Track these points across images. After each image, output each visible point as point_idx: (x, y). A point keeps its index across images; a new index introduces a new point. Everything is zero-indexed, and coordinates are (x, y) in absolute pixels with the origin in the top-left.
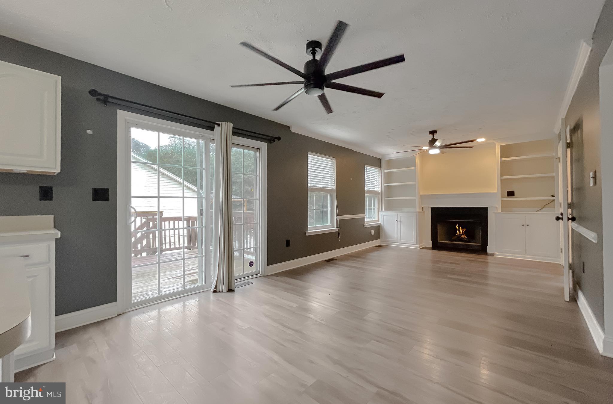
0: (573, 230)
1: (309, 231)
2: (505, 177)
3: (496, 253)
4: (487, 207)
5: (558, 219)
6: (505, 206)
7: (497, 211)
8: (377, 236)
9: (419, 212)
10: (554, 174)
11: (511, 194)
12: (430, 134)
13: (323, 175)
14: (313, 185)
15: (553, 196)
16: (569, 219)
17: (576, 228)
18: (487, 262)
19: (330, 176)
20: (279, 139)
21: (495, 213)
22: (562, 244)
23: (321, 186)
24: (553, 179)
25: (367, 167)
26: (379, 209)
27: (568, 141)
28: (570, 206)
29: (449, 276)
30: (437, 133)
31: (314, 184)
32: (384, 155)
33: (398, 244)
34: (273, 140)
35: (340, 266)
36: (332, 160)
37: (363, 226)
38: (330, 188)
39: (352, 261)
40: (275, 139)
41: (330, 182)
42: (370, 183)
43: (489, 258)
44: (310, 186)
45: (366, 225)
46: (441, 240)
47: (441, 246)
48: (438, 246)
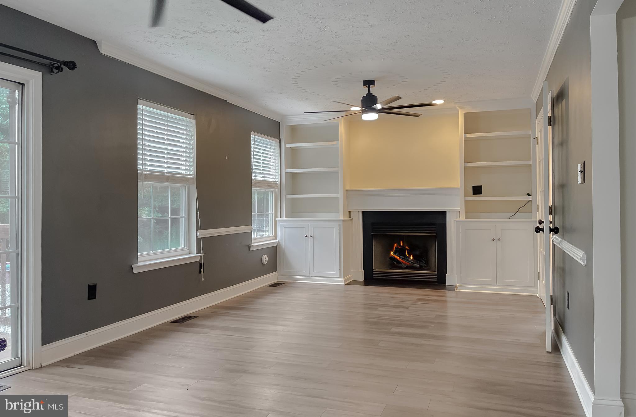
0: (554, 245)
1: (139, 264)
2: (470, 164)
3: (459, 285)
4: (446, 212)
5: (538, 230)
6: (470, 210)
7: (459, 218)
8: (273, 266)
9: (343, 221)
10: (531, 162)
11: (477, 190)
12: (364, 85)
13: (170, 148)
14: (148, 168)
15: (529, 195)
16: (551, 230)
17: (559, 244)
18: (445, 301)
19: (184, 150)
20: (72, 65)
21: (457, 221)
22: (540, 267)
23: (166, 170)
24: (529, 168)
25: (256, 137)
26: (276, 216)
27: (550, 115)
28: (552, 210)
29: (394, 330)
30: (375, 85)
31: (150, 165)
32: (284, 116)
33: (310, 278)
34: (56, 68)
35: (205, 330)
36: (188, 120)
37: (248, 249)
38: (183, 174)
39: (226, 318)
40: (62, 66)
41: (183, 163)
42: (260, 166)
43: (448, 293)
44: (143, 170)
45: (253, 246)
46: (378, 268)
47: (378, 277)
48: (374, 277)
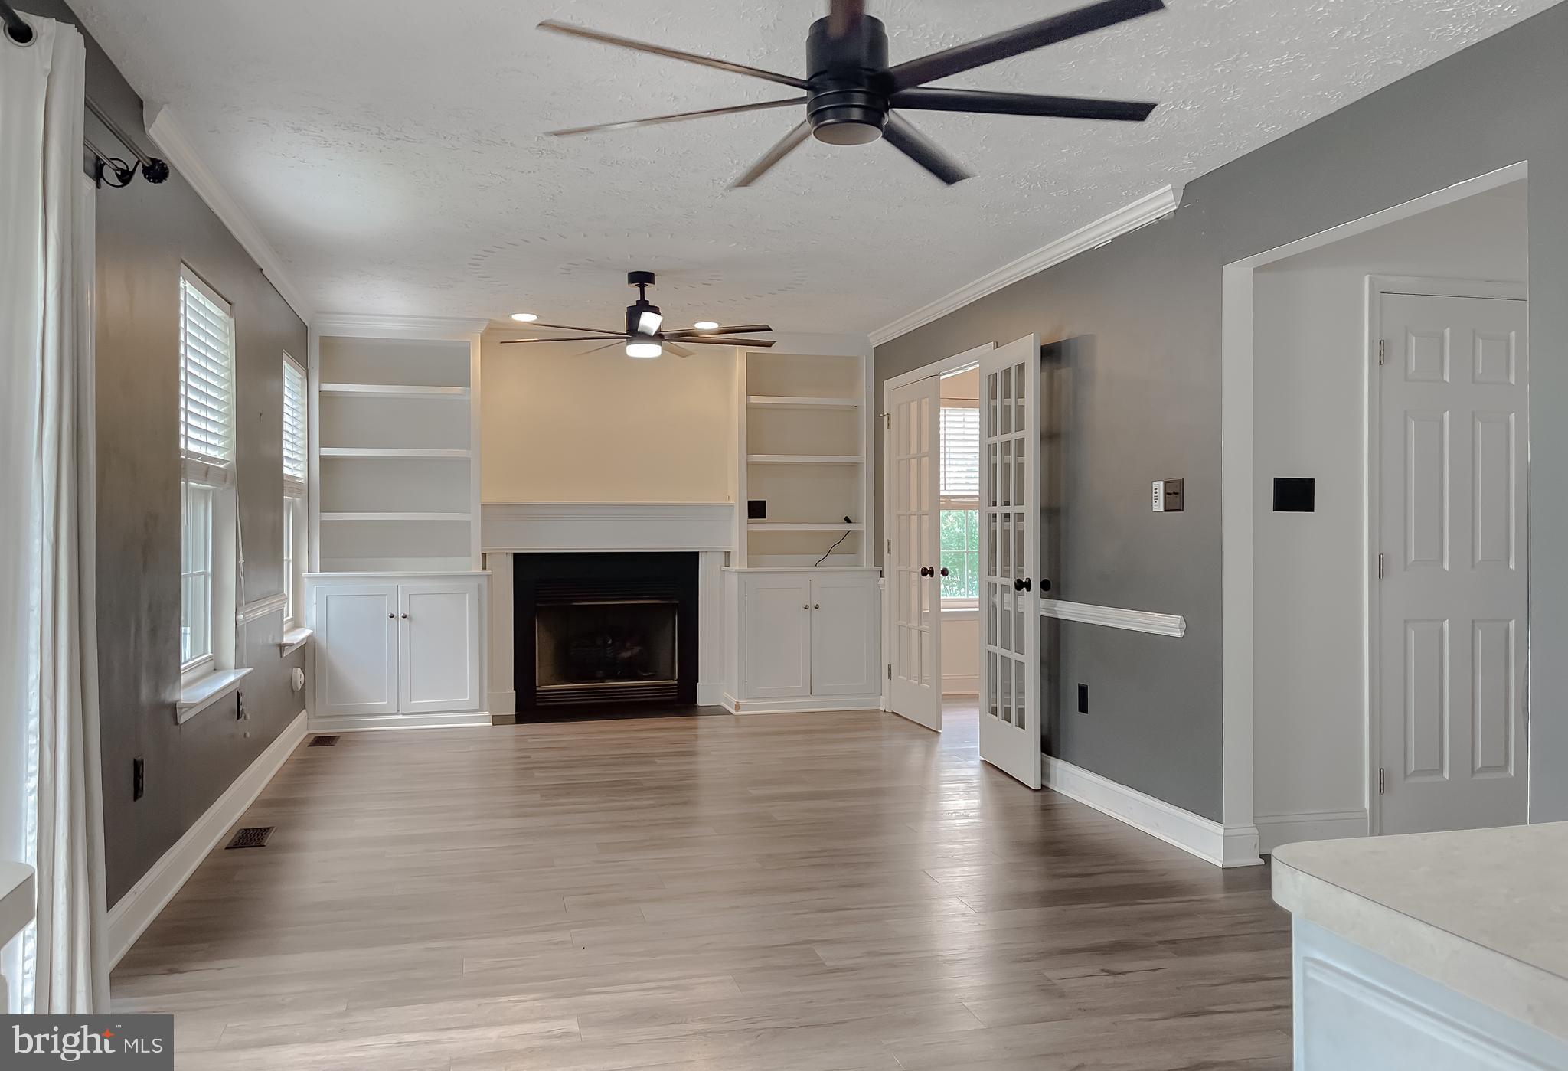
3: (741, 702)
4: (697, 553)
7: (729, 566)
9: (477, 577)
10: (859, 459)
11: (757, 510)
12: (631, 282)
15: (848, 520)
20: (159, 172)
26: (298, 568)
30: (654, 284)
32: (321, 313)
33: (400, 717)
34: (122, 173)
37: (279, 653)
45: (287, 645)
46: (546, 683)
47: (546, 704)
48: (538, 704)
